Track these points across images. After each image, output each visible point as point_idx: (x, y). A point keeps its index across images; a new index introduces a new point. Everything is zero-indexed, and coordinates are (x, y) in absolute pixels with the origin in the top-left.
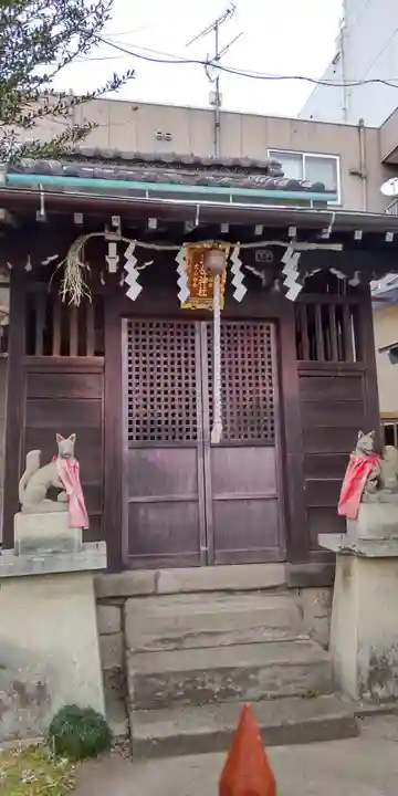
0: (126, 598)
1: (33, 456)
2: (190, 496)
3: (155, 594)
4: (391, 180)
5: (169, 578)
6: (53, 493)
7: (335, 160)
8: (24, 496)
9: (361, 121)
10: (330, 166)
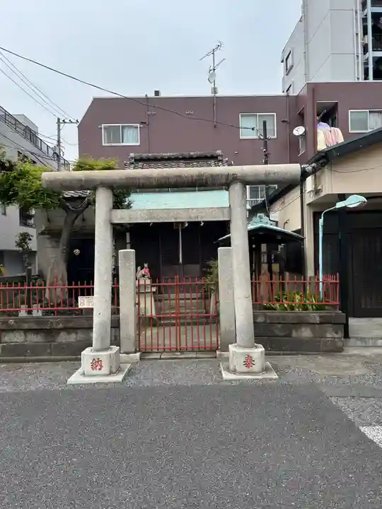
1: (139, 268)
3: (170, 299)
4: (298, 128)
5: (173, 296)
7: (274, 115)
8: (138, 277)
10: (272, 117)
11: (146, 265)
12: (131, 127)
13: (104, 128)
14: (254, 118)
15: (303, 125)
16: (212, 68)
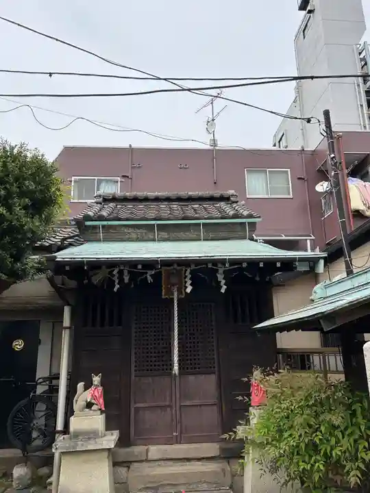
0: (131, 462)
1: (80, 385)
2: (167, 403)
3: (147, 461)
4: (321, 183)
5: (155, 451)
6: (89, 405)
7: (287, 171)
8: (76, 407)
9: (302, 147)
10: (285, 175)
11: (96, 380)
12: (111, 181)
13: (75, 182)
14: (263, 175)
15: (327, 179)
16: (210, 120)
